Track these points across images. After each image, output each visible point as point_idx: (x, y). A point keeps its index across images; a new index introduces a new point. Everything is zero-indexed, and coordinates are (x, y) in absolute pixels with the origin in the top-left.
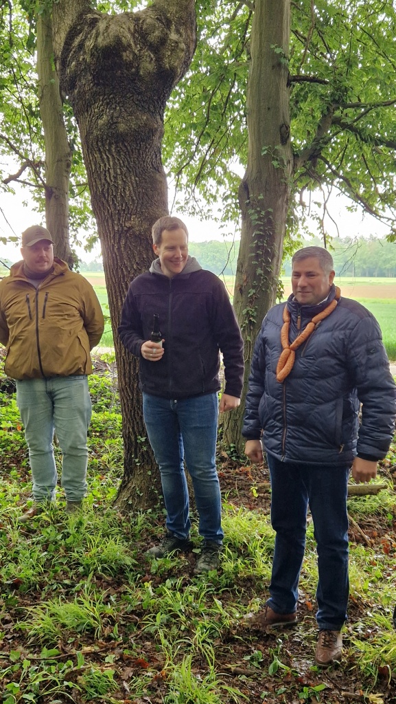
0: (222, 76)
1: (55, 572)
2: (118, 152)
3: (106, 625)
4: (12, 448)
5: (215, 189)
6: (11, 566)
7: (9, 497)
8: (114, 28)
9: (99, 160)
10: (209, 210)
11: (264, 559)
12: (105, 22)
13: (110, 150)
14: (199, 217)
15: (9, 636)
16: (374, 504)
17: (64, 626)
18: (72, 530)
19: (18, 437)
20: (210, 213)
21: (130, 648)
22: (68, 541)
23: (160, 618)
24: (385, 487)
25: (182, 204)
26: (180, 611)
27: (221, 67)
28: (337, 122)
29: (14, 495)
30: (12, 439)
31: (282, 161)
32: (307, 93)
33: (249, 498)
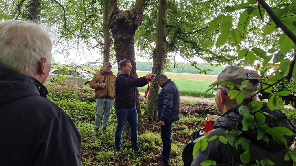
0: (150, 23)
1: (104, 145)
2: (123, 44)
3: (116, 157)
4: (93, 116)
5: (148, 50)
6: (93, 144)
7: (92, 128)
8: (123, 14)
9: (118, 46)
10: (146, 56)
11: (154, 144)
12: (121, 13)
13: (121, 43)
14: (143, 57)
15: (93, 159)
16: (183, 132)
17: (106, 157)
18: (108, 136)
19: (94, 113)
20: (146, 57)
21: (121, 162)
22: (107, 138)
23: (129, 155)
24: (186, 128)
25: (139, 54)
26: (134, 155)
27: (150, 21)
28: (178, 37)
29: (93, 127)
30: (92, 113)
31: (164, 46)
32: (171, 29)
33: (152, 130)
